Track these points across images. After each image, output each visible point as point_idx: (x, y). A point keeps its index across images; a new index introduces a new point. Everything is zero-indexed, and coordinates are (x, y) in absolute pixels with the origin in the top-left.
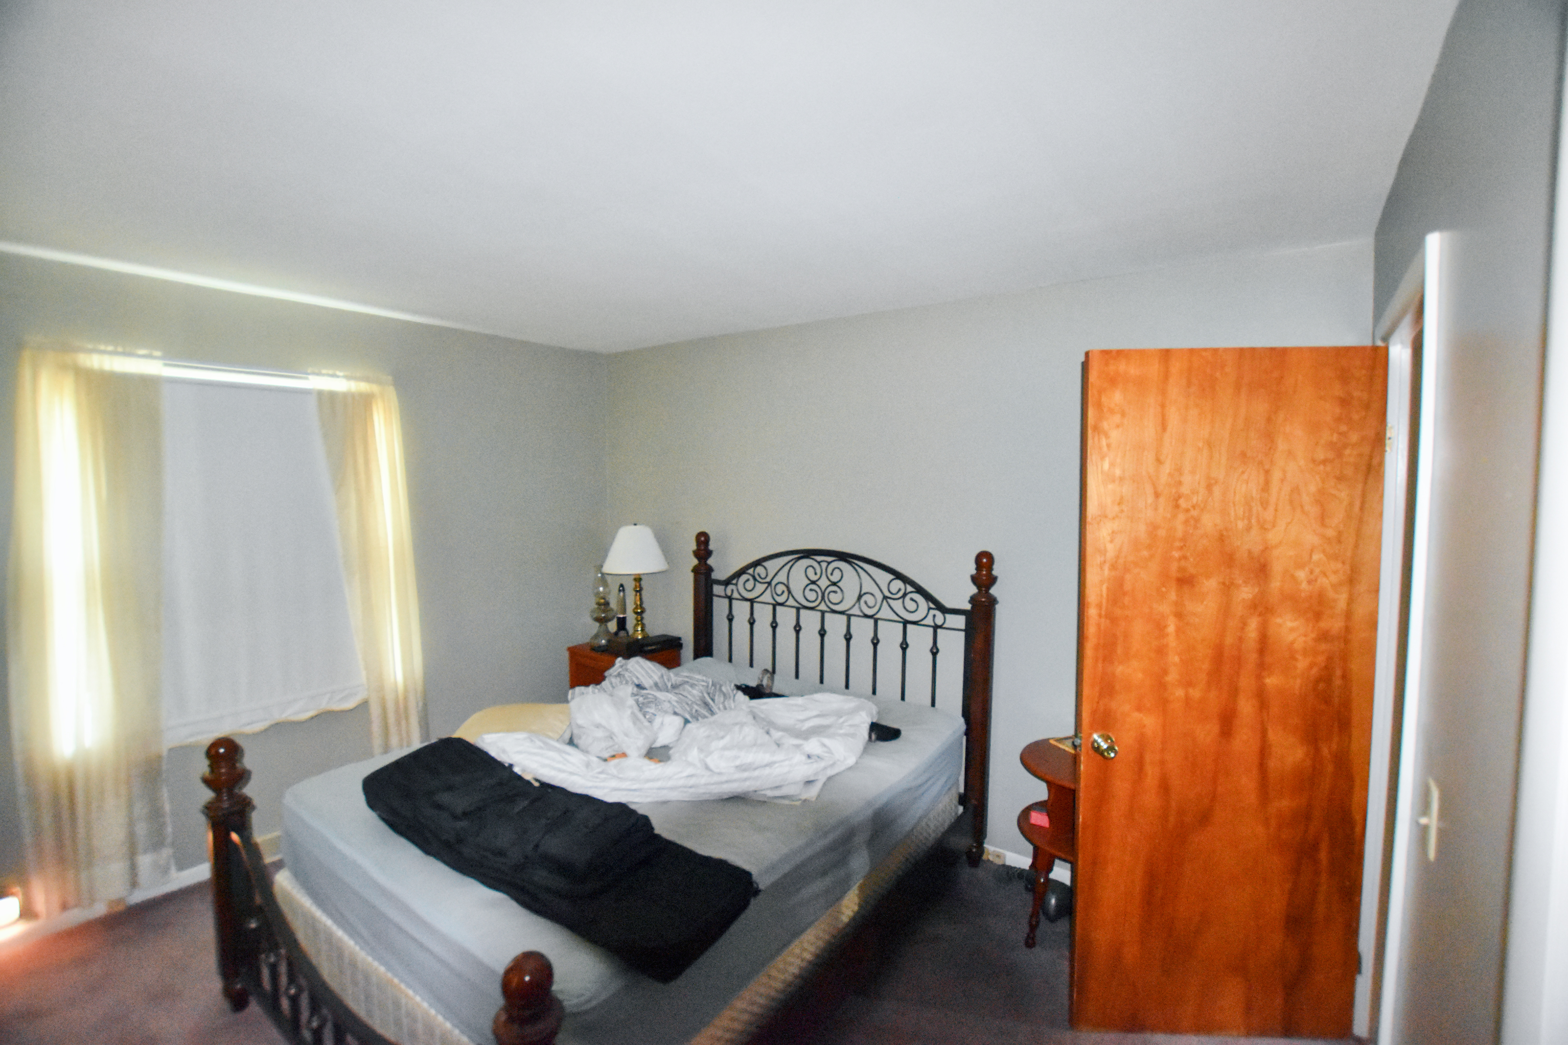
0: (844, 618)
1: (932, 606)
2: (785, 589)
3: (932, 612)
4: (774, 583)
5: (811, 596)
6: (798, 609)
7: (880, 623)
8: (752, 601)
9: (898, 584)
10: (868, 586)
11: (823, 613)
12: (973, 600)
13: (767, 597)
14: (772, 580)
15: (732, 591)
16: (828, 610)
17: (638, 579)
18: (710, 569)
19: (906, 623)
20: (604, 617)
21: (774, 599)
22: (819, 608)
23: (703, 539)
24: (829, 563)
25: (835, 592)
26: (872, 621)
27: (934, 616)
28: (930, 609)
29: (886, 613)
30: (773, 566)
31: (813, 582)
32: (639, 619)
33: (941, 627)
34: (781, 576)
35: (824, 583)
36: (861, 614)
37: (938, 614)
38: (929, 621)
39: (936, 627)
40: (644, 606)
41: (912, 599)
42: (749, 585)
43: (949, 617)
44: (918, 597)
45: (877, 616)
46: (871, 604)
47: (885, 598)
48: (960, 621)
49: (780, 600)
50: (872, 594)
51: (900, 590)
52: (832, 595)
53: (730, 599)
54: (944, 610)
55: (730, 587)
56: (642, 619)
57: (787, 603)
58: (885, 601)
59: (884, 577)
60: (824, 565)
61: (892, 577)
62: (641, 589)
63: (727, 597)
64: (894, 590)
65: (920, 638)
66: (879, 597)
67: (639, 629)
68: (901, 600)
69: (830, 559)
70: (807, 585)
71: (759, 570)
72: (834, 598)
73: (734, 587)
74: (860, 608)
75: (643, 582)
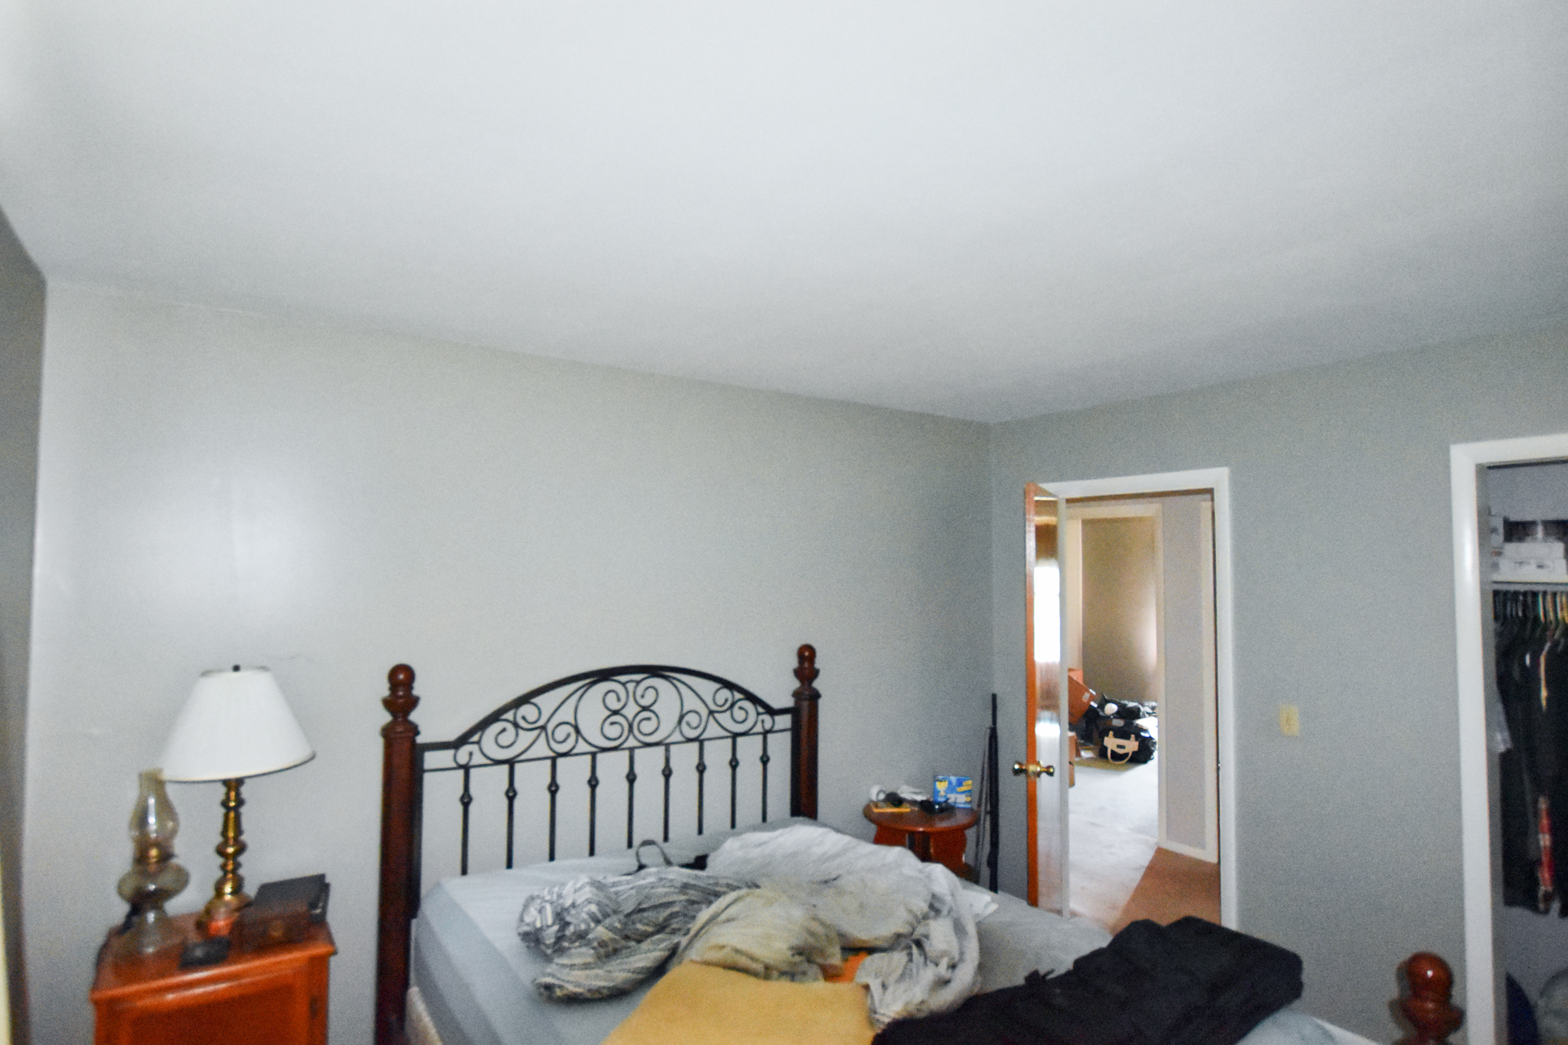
0: (661, 750)
1: (761, 710)
2: (571, 730)
3: (761, 717)
4: (550, 727)
5: (613, 731)
6: (594, 755)
7: (707, 744)
8: (511, 763)
9: (725, 693)
10: (691, 702)
11: (631, 750)
12: (796, 694)
13: (541, 749)
14: (549, 720)
15: (471, 754)
16: (639, 744)
17: (234, 785)
18: (414, 730)
19: (735, 736)
20: (156, 890)
21: (551, 749)
22: (626, 745)
23: (401, 677)
24: (638, 683)
25: (648, 719)
26: (696, 745)
27: (763, 722)
28: (758, 714)
29: (713, 730)
30: (547, 701)
31: (615, 713)
32: (230, 867)
33: (770, 731)
34: (566, 714)
35: (631, 710)
36: (682, 739)
37: (767, 718)
38: (758, 728)
39: (765, 733)
40: (244, 838)
41: (741, 708)
42: (505, 739)
43: (778, 718)
44: (747, 705)
45: (702, 737)
46: (694, 723)
47: (711, 713)
48: (785, 721)
49: (562, 748)
50: (697, 713)
51: (726, 700)
52: (644, 723)
53: (466, 769)
54: (772, 712)
55: (464, 751)
56: (237, 866)
57: (575, 751)
58: (711, 718)
59: (707, 688)
60: (631, 686)
61: (717, 686)
62: (240, 802)
63: (460, 767)
64: (720, 701)
65: (750, 748)
66: (704, 712)
67: (228, 889)
68: (728, 713)
69: (638, 677)
70: (609, 717)
71: (527, 711)
72: (647, 727)
73: (474, 748)
74: (681, 732)
75: (245, 791)
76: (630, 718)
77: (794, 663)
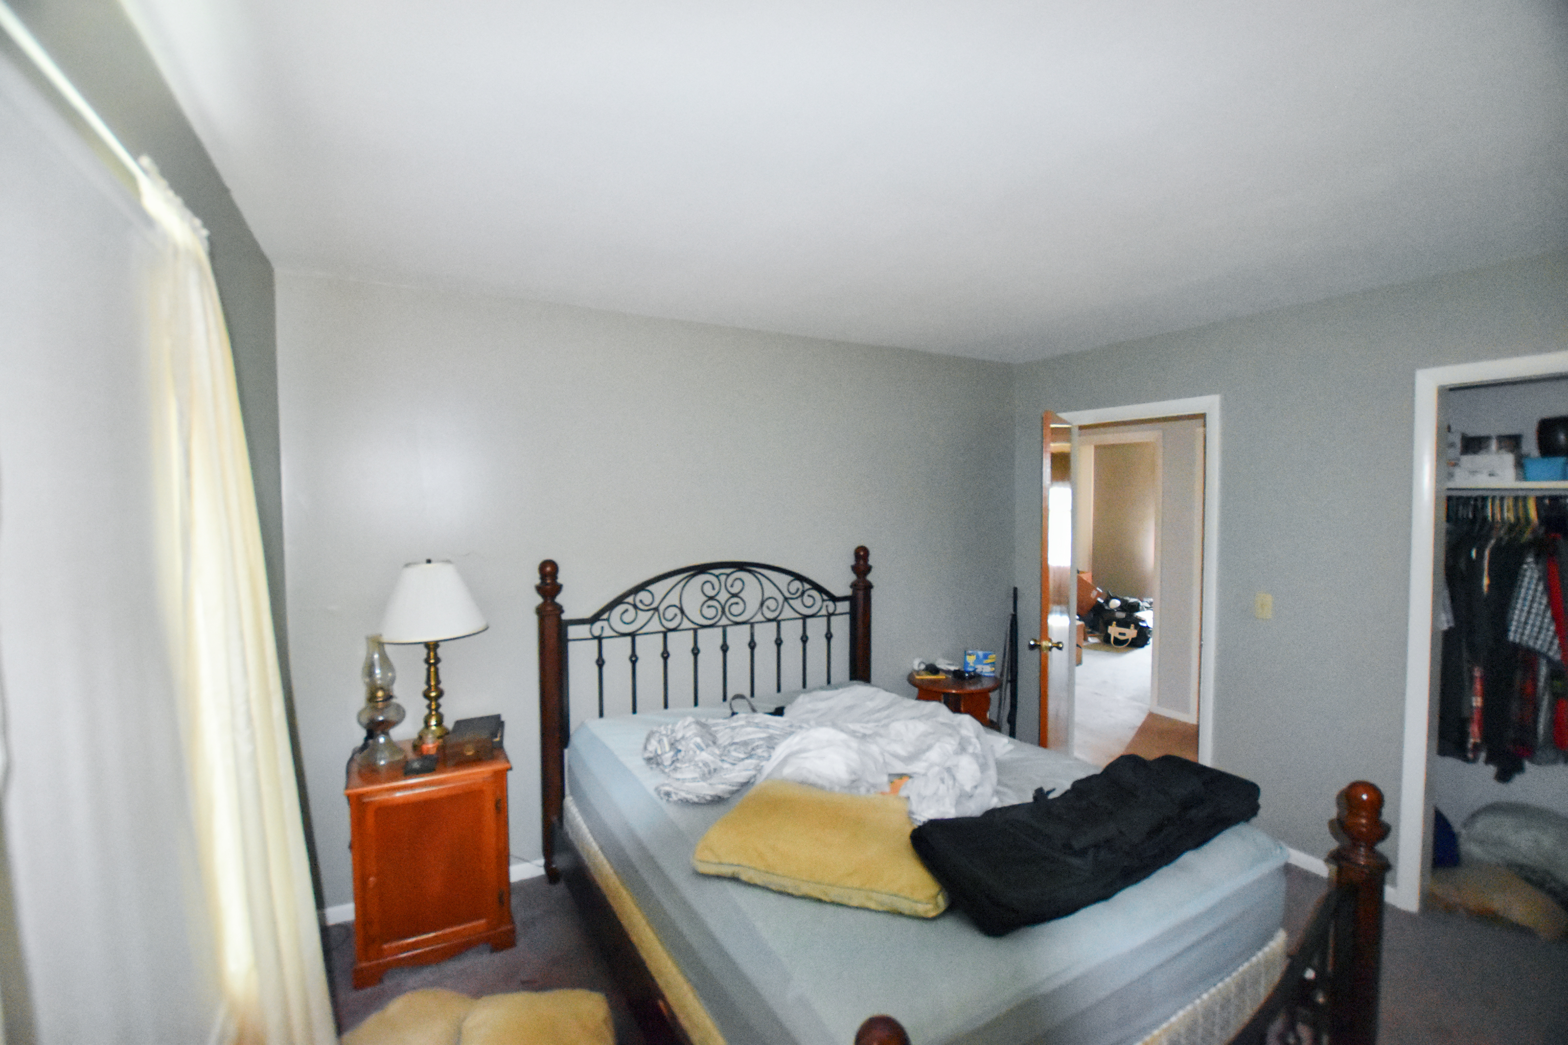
0: (748, 627)
1: (825, 597)
2: (677, 611)
3: (826, 603)
4: (661, 608)
5: (710, 613)
6: (695, 631)
7: (783, 624)
8: (633, 635)
9: (797, 584)
10: (770, 591)
11: (724, 627)
12: (854, 586)
13: (655, 625)
14: (660, 603)
15: (602, 628)
16: (730, 623)
17: (432, 647)
18: (560, 609)
19: (805, 618)
20: (384, 720)
21: (663, 626)
22: (720, 623)
23: (548, 569)
24: (728, 575)
25: (737, 603)
26: (774, 624)
27: (827, 606)
28: (823, 600)
29: (788, 613)
30: (659, 589)
31: (711, 598)
32: (433, 707)
33: (833, 614)
34: (673, 599)
35: (723, 596)
36: (764, 619)
37: (830, 604)
38: (824, 612)
39: (829, 616)
40: (441, 686)
41: (809, 596)
42: (628, 617)
43: (839, 604)
44: (815, 593)
45: (780, 618)
46: (773, 607)
47: (786, 599)
48: (845, 606)
49: (671, 625)
50: (775, 599)
51: (798, 590)
52: (734, 606)
53: (600, 639)
54: (834, 599)
55: (598, 625)
56: (438, 706)
57: (681, 627)
58: (786, 603)
59: (782, 580)
60: (723, 578)
61: (790, 578)
62: (438, 660)
63: (595, 638)
64: (793, 590)
65: (817, 628)
66: (781, 599)
67: (433, 722)
68: (800, 599)
69: (728, 571)
70: (706, 601)
71: (643, 596)
72: (736, 610)
73: (605, 624)
74: (763, 614)
75: (440, 652)
76: (723, 602)
77: (852, 561)
